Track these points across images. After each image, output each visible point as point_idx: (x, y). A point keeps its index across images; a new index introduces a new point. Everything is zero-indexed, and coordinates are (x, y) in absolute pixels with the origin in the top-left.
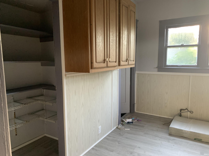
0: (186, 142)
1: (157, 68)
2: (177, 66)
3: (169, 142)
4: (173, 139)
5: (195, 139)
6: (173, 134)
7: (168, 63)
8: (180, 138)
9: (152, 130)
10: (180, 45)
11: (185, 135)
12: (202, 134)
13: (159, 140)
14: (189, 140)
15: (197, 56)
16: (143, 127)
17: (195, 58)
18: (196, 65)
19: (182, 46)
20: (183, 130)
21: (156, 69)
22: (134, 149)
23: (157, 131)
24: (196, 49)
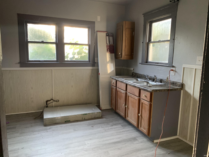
0: (61, 126)
1: (19, 63)
2: (39, 61)
3: (47, 132)
4: (50, 128)
5: (65, 122)
6: (47, 124)
7: (30, 58)
8: (54, 125)
9: (27, 127)
10: (41, 41)
11: (58, 121)
12: (70, 116)
13: (38, 133)
14: (62, 124)
15: (55, 52)
16: (15, 128)
17: (54, 54)
18: (56, 60)
19: (43, 42)
20: (55, 118)
21: (19, 65)
22: (18, 152)
23: (32, 126)
24: (54, 46)
